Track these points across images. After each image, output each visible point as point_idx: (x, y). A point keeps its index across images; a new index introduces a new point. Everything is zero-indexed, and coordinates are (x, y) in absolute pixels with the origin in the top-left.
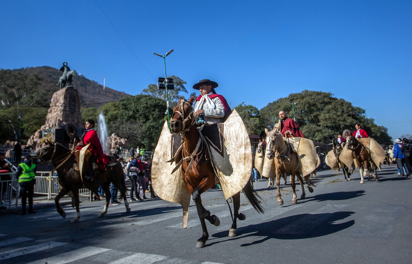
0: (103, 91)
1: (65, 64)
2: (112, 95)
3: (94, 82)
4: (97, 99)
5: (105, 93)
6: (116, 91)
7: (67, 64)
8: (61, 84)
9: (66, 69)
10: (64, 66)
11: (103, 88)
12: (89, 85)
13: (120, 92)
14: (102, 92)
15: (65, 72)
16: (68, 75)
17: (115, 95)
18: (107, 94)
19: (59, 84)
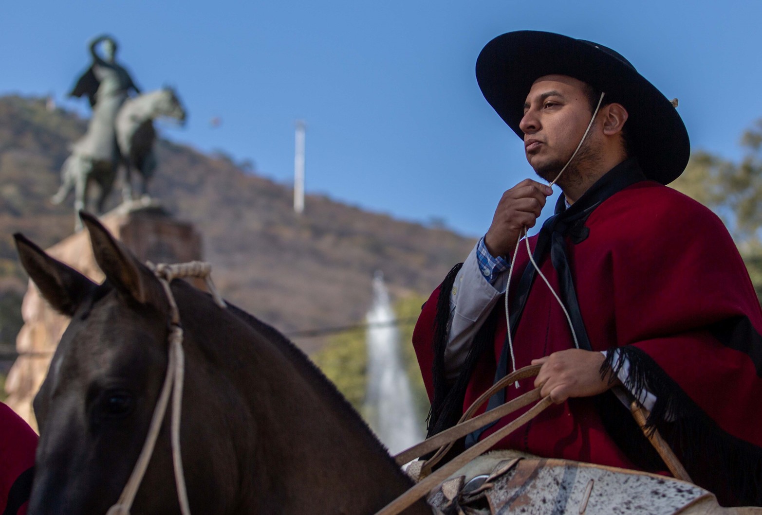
0: (289, 220)
1: (105, 49)
2: (354, 251)
3: (226, 159)
4: (258, 284)
5: (306, 235)
6: (385, 220)
7: (115, 48)
8: (80, 187)
9: (108, 85)
10: (98, 61)
11: (290, 202)
12: (193, 189)
13: (415, 228)
14: (287, 234)
15: (106, 101)
16: (125, 128)
17: (377, 248)
18: (326, 244)
19: (72, 189)
